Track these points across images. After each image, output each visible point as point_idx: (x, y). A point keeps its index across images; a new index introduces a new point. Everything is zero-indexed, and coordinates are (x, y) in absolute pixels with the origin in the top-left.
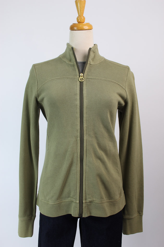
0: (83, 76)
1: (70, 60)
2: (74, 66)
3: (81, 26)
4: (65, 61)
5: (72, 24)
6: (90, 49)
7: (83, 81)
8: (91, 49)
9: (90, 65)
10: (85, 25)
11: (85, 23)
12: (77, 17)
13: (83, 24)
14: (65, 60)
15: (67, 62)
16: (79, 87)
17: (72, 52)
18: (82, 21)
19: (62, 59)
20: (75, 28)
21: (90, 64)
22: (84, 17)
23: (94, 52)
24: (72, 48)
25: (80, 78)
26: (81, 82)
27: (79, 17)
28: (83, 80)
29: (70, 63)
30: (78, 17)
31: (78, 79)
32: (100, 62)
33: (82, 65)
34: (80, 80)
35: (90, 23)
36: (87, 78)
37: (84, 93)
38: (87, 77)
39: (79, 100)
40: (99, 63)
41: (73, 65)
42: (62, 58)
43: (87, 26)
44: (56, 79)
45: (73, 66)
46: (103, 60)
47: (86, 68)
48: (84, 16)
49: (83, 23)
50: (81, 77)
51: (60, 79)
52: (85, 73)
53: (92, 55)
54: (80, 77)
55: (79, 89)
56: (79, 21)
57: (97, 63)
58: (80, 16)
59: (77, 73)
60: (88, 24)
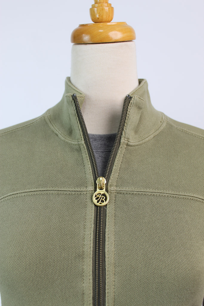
0: (107, 184)
1: (70, 132)
2: (79, 150)
3: (101, 30)
4: (57, 133)
5: (76, 26)
6: (128, 99)
7: (104, 204)
8: (131, 98)
9: (129, 147)
10: (113, 28)
11: (114, 24)
12: (91, 7)
13: (109, 24)
14: (56, 128)
15: (62, 136)
16: (92, 229)
17: (72, 110)
18: (105, 17)
19: (50, 124)
20: (86, 38)
21: (127, 145)
22: (110, 4)
23: (139, 108)
24: (74, 98)
25: (96, 193)
26: (100, 207)
27: (97, 5)
28: (106, 200)
29: (69, 140)
30: (93, 6)
31: (89, 195)
32: (158, 132)
33: (105, 144)
34: (95, 201)
35: (129, 23)
36: (119, 193)
37: (106, 250)
38: (118, 189)
39: (91, 277)
40: (152, 136)
41: (77, 147)
42: (48, 122)
43: (119, 31)
44: (26, 194)
45: (77, 150)
46: (164, 125)
47: (116, 160)
48: (109, 2)
49: (109, 22)
50: (98, 191)
51: (35, 193)
52: (114, 175)
53: (133, 115)
54: (95, 190)
55: (92, 237)
56: (97, 16)
57: (147, 139)
58: (99, 3)
59: (87, 176)
60: (123, 27)
